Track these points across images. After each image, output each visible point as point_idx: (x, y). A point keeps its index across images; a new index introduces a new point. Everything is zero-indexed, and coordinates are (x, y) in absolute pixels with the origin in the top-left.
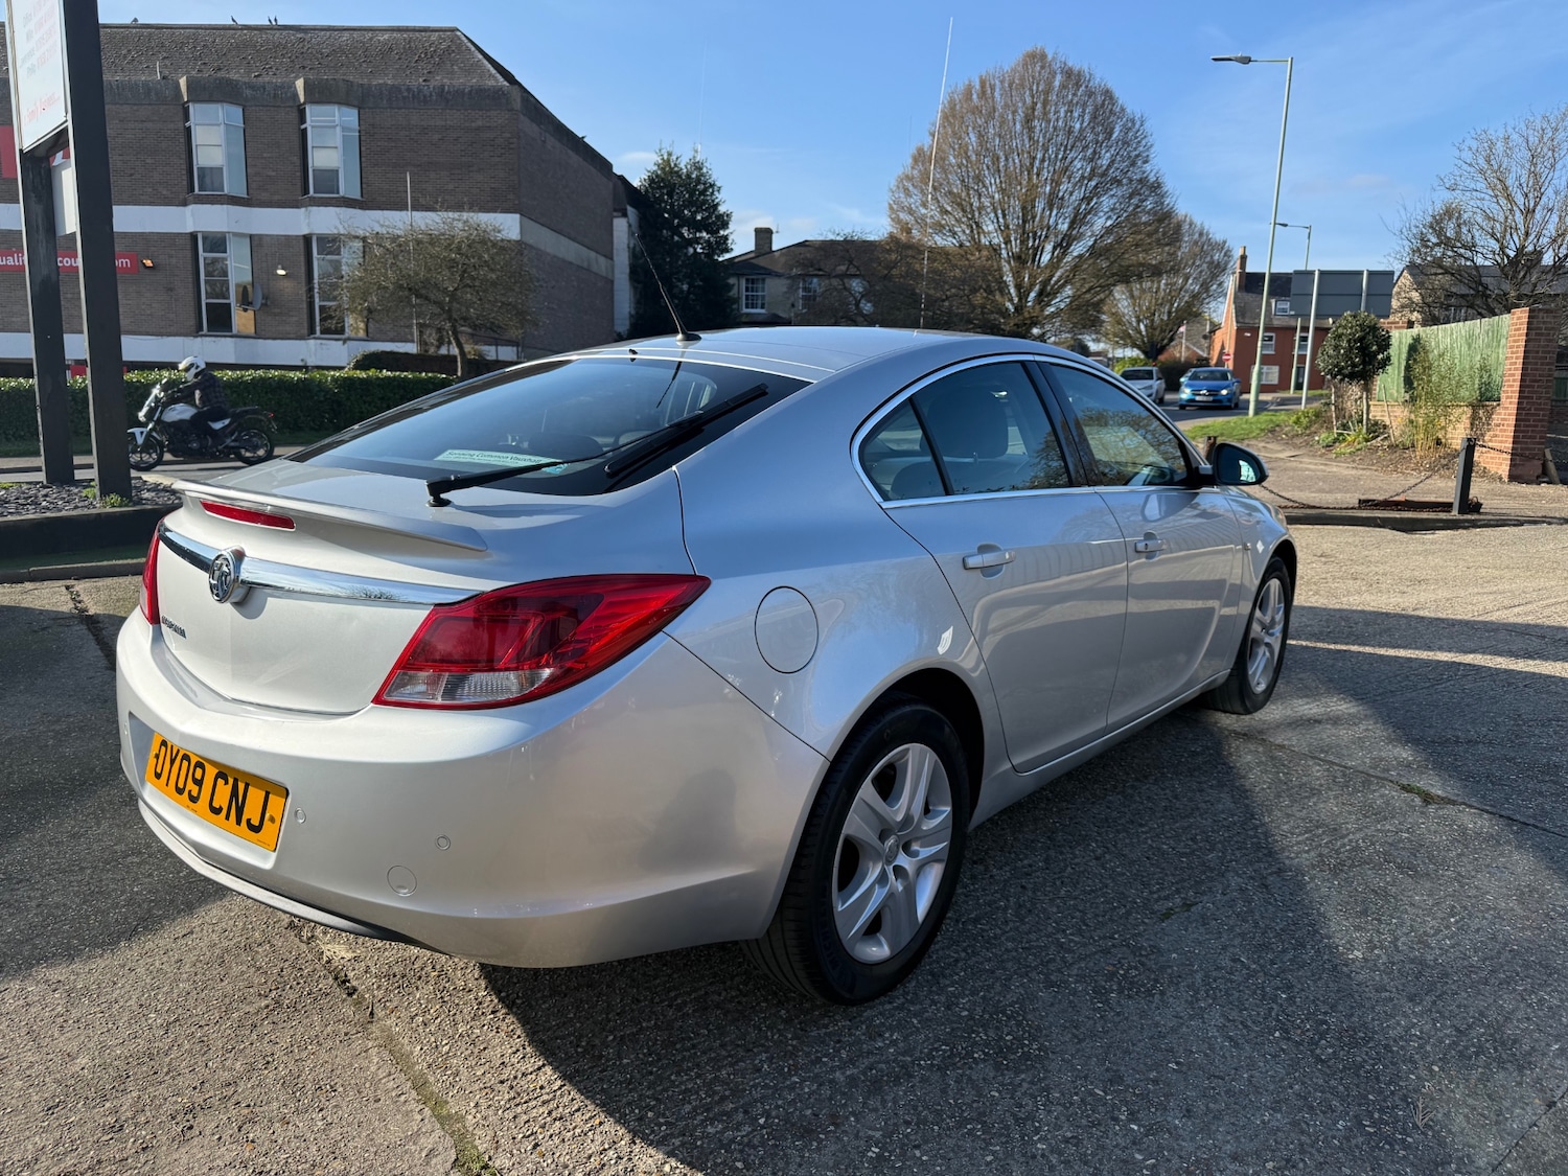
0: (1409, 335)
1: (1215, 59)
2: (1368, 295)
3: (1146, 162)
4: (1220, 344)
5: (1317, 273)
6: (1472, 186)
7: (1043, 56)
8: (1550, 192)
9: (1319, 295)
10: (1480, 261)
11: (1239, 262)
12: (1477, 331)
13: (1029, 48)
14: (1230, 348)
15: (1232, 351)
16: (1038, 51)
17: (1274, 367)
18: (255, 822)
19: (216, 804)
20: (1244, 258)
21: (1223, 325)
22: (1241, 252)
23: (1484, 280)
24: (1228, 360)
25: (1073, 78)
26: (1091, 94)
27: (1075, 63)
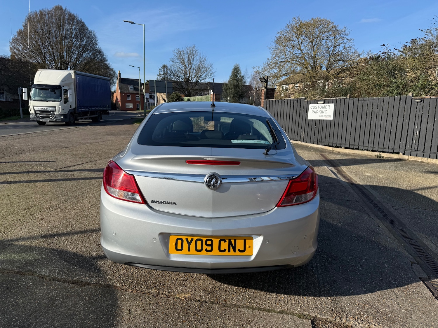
0: (186, 98)
1: (124, 21)
2: (167, 87)
3: (97, 45)
4: (116, 97)
5: (155, 81)
6: (178, 62)
7: (61, 8)
8: (193, 65)
9: (156, 87)
10: (181, 80)
11: (118, 75)
12: (203, 98)
13: (57, 5)
14: (119, 98)
15: (120, 99)
16: (60, 6)
17: (131, 104)
18: (242, 249)
19: (222, 249)
20: (120, 74)
21: (116, 92)
22: (119, 72)
23: (182, 85)
24: (119, 101)
25: (72, 17)
26: (77, 22)
27: (72, 12)
